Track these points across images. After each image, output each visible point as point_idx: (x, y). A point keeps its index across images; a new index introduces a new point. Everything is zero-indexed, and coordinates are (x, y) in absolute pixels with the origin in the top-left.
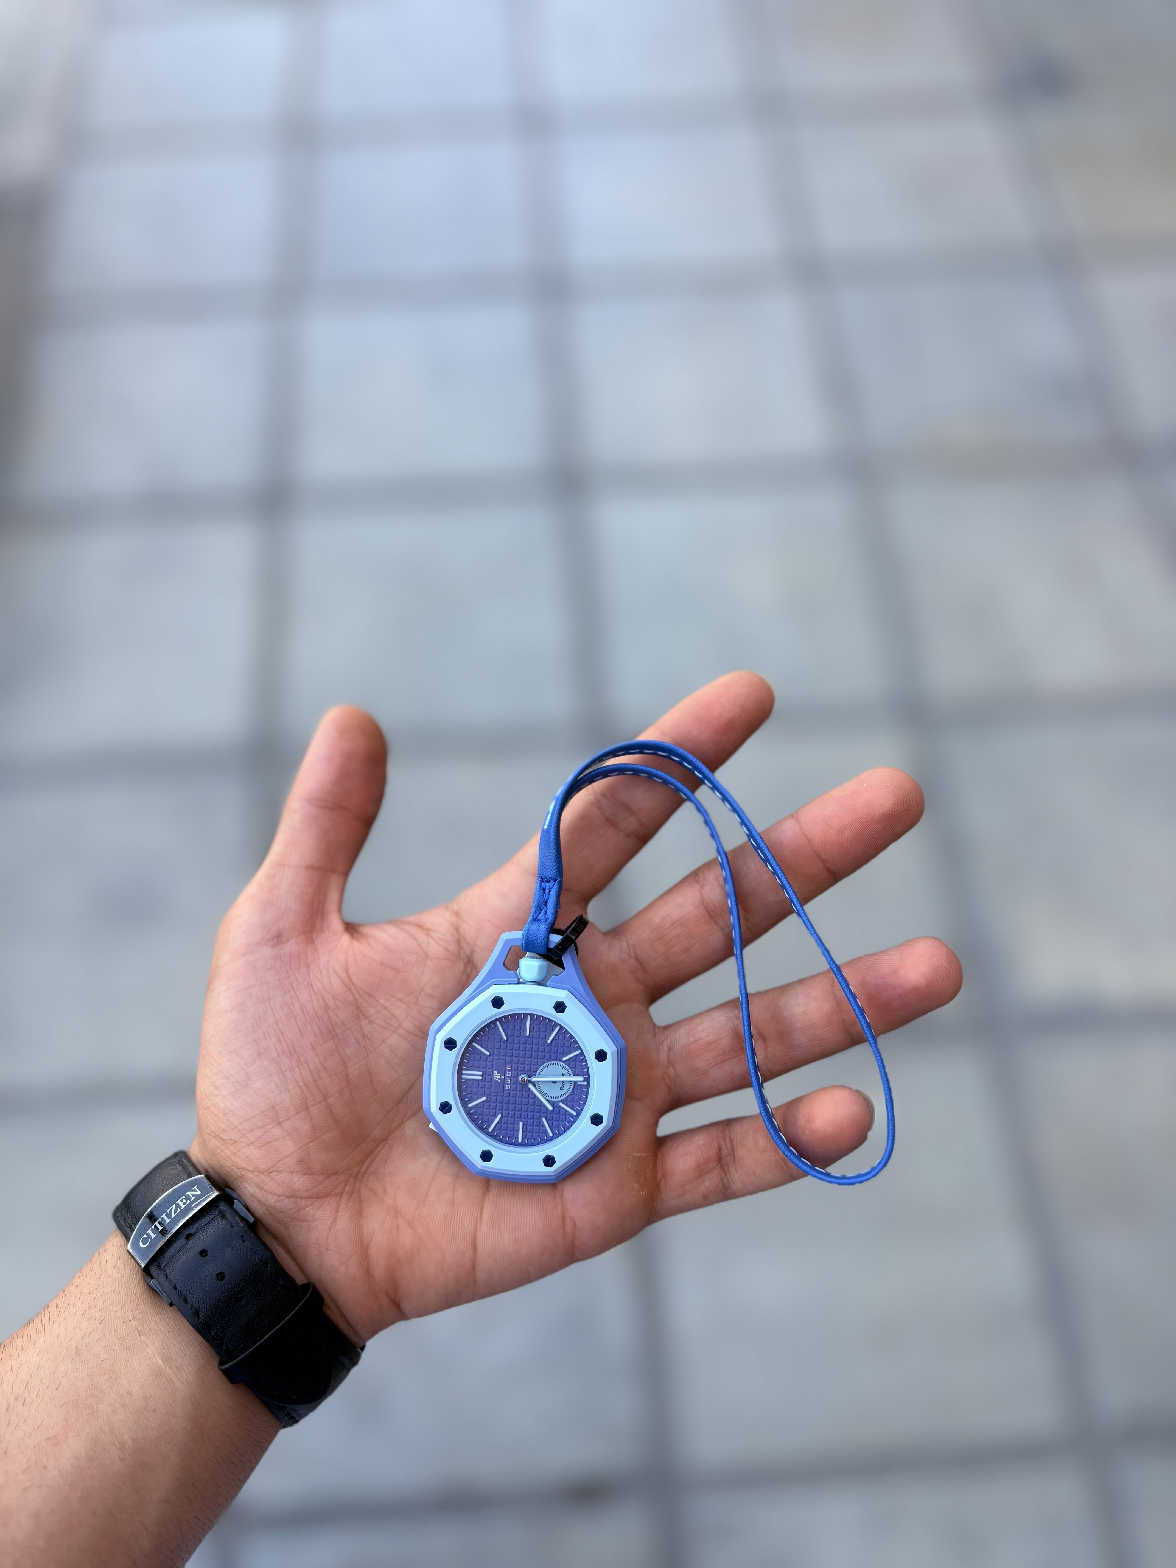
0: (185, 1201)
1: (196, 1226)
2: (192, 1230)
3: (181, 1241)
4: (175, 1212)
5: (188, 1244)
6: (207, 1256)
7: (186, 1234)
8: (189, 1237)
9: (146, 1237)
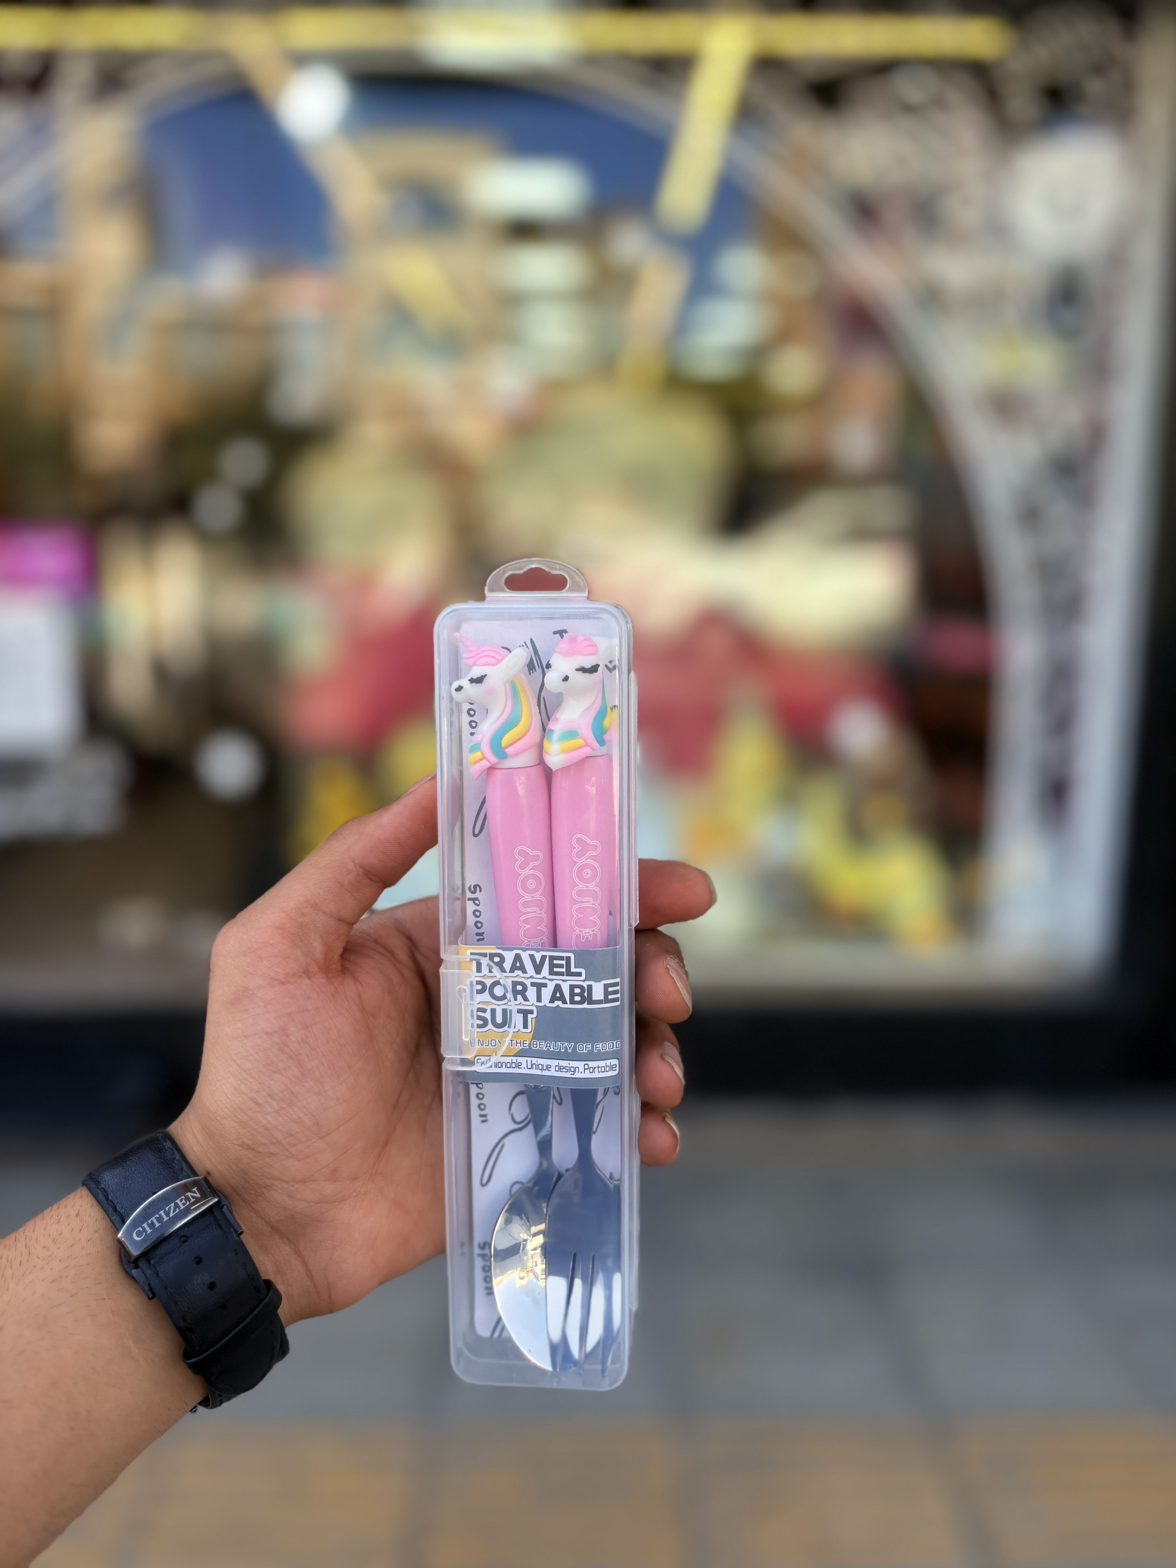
0: (185, 1202)
1: (191, 1229)
2: (190, 1233)
3: (175, 1241)
4: (175, 1211)
5: (183, 1247)
6: (201, 1264)
7: (181, 1235)
8: (183, 1239)
9: (141, 1230)
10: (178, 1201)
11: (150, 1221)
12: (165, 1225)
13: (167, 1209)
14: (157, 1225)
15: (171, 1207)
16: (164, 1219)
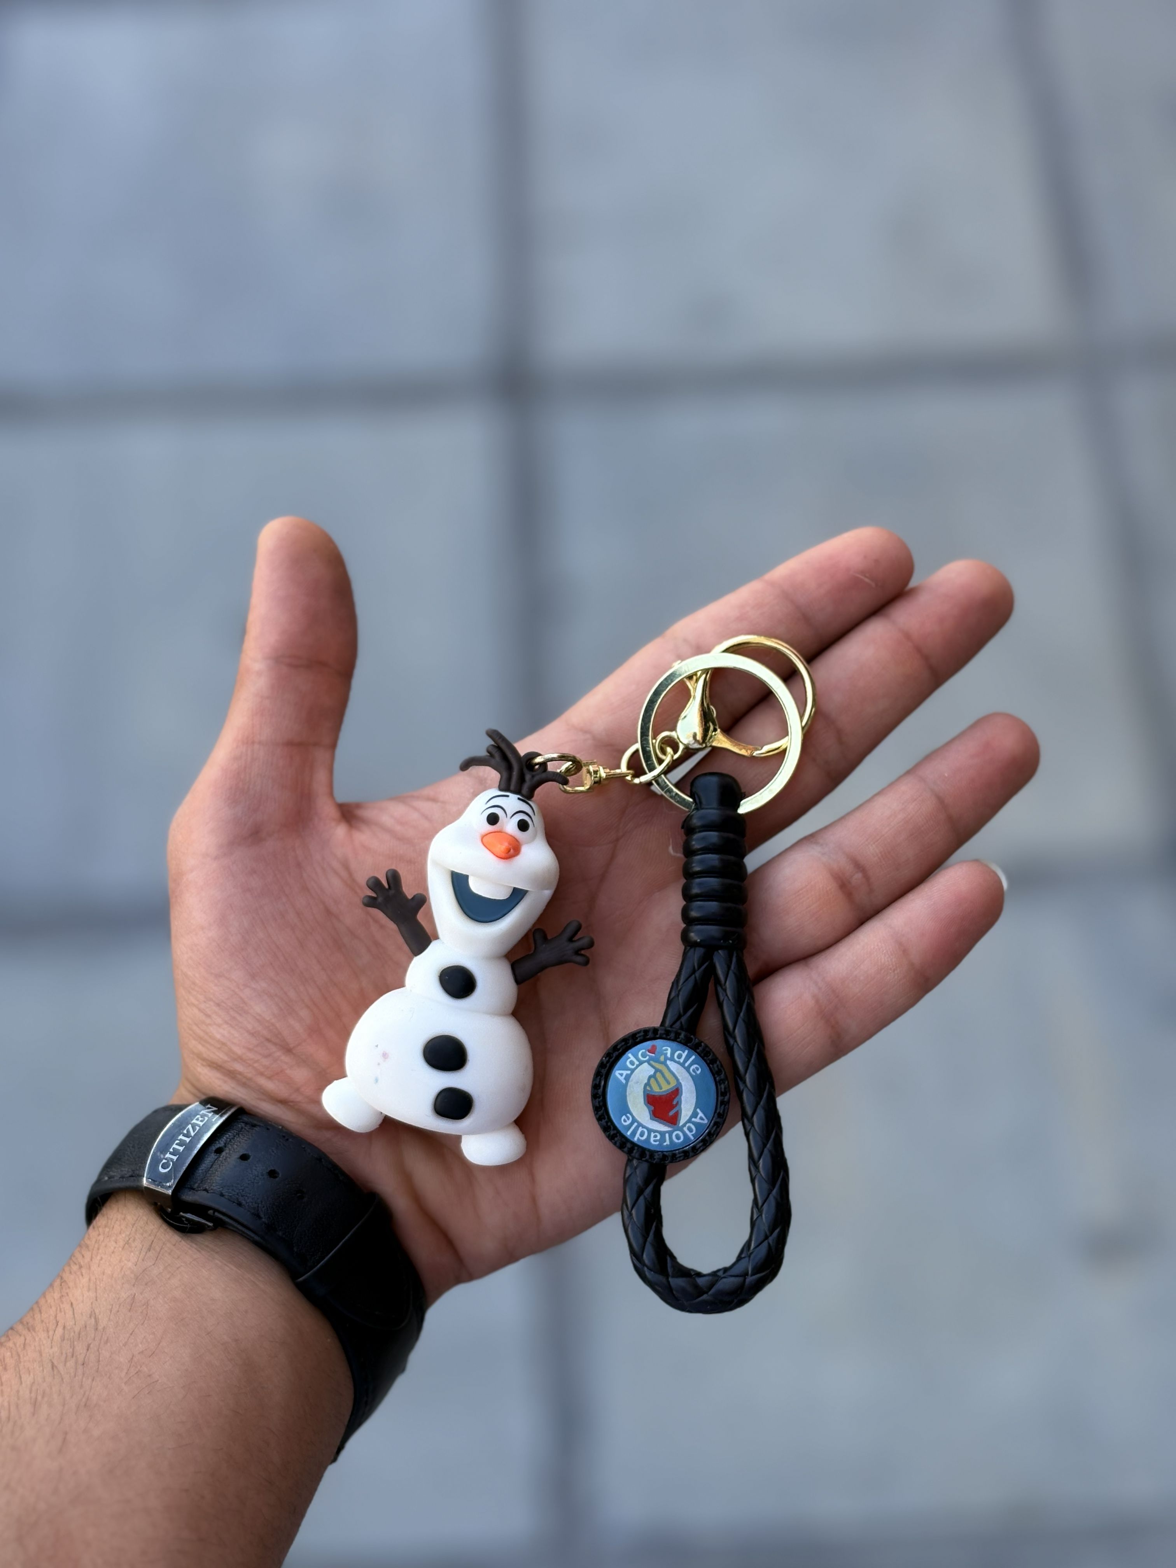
0: (202, 1119)
1: (223, 1140)
2: (220, 1144)
3: (210, 1158)
4: (194, 1130)
5: (222, 1156)
6: (249, 1161)
7: (214, 1149)
8: (219, 1151)
9: (166, 1161)
10: (194, 1121)
11: (171, 1150)
12: (189, 1147)
13: (185, 1132)
14: (181, 1149)
15: (188, 1129)
16: (186, 1141)
